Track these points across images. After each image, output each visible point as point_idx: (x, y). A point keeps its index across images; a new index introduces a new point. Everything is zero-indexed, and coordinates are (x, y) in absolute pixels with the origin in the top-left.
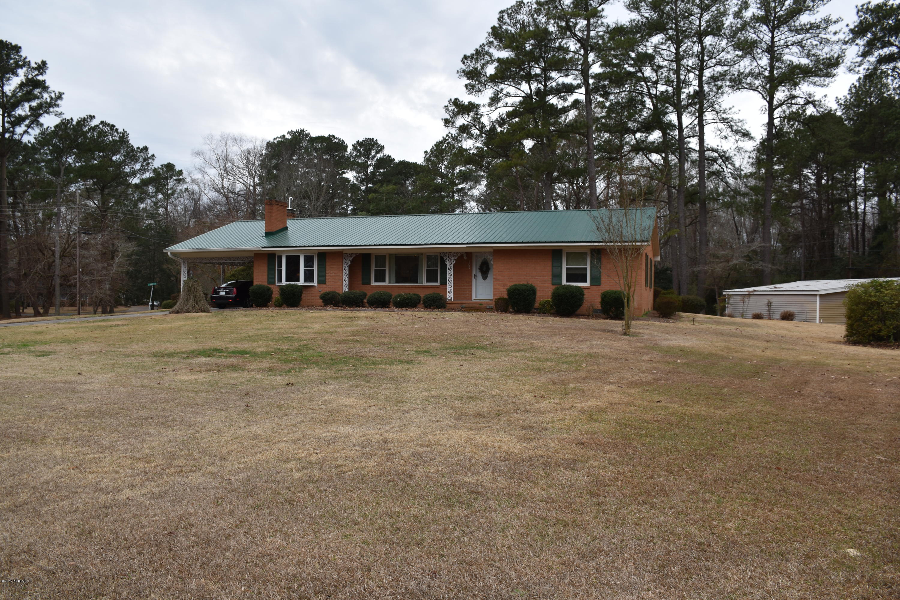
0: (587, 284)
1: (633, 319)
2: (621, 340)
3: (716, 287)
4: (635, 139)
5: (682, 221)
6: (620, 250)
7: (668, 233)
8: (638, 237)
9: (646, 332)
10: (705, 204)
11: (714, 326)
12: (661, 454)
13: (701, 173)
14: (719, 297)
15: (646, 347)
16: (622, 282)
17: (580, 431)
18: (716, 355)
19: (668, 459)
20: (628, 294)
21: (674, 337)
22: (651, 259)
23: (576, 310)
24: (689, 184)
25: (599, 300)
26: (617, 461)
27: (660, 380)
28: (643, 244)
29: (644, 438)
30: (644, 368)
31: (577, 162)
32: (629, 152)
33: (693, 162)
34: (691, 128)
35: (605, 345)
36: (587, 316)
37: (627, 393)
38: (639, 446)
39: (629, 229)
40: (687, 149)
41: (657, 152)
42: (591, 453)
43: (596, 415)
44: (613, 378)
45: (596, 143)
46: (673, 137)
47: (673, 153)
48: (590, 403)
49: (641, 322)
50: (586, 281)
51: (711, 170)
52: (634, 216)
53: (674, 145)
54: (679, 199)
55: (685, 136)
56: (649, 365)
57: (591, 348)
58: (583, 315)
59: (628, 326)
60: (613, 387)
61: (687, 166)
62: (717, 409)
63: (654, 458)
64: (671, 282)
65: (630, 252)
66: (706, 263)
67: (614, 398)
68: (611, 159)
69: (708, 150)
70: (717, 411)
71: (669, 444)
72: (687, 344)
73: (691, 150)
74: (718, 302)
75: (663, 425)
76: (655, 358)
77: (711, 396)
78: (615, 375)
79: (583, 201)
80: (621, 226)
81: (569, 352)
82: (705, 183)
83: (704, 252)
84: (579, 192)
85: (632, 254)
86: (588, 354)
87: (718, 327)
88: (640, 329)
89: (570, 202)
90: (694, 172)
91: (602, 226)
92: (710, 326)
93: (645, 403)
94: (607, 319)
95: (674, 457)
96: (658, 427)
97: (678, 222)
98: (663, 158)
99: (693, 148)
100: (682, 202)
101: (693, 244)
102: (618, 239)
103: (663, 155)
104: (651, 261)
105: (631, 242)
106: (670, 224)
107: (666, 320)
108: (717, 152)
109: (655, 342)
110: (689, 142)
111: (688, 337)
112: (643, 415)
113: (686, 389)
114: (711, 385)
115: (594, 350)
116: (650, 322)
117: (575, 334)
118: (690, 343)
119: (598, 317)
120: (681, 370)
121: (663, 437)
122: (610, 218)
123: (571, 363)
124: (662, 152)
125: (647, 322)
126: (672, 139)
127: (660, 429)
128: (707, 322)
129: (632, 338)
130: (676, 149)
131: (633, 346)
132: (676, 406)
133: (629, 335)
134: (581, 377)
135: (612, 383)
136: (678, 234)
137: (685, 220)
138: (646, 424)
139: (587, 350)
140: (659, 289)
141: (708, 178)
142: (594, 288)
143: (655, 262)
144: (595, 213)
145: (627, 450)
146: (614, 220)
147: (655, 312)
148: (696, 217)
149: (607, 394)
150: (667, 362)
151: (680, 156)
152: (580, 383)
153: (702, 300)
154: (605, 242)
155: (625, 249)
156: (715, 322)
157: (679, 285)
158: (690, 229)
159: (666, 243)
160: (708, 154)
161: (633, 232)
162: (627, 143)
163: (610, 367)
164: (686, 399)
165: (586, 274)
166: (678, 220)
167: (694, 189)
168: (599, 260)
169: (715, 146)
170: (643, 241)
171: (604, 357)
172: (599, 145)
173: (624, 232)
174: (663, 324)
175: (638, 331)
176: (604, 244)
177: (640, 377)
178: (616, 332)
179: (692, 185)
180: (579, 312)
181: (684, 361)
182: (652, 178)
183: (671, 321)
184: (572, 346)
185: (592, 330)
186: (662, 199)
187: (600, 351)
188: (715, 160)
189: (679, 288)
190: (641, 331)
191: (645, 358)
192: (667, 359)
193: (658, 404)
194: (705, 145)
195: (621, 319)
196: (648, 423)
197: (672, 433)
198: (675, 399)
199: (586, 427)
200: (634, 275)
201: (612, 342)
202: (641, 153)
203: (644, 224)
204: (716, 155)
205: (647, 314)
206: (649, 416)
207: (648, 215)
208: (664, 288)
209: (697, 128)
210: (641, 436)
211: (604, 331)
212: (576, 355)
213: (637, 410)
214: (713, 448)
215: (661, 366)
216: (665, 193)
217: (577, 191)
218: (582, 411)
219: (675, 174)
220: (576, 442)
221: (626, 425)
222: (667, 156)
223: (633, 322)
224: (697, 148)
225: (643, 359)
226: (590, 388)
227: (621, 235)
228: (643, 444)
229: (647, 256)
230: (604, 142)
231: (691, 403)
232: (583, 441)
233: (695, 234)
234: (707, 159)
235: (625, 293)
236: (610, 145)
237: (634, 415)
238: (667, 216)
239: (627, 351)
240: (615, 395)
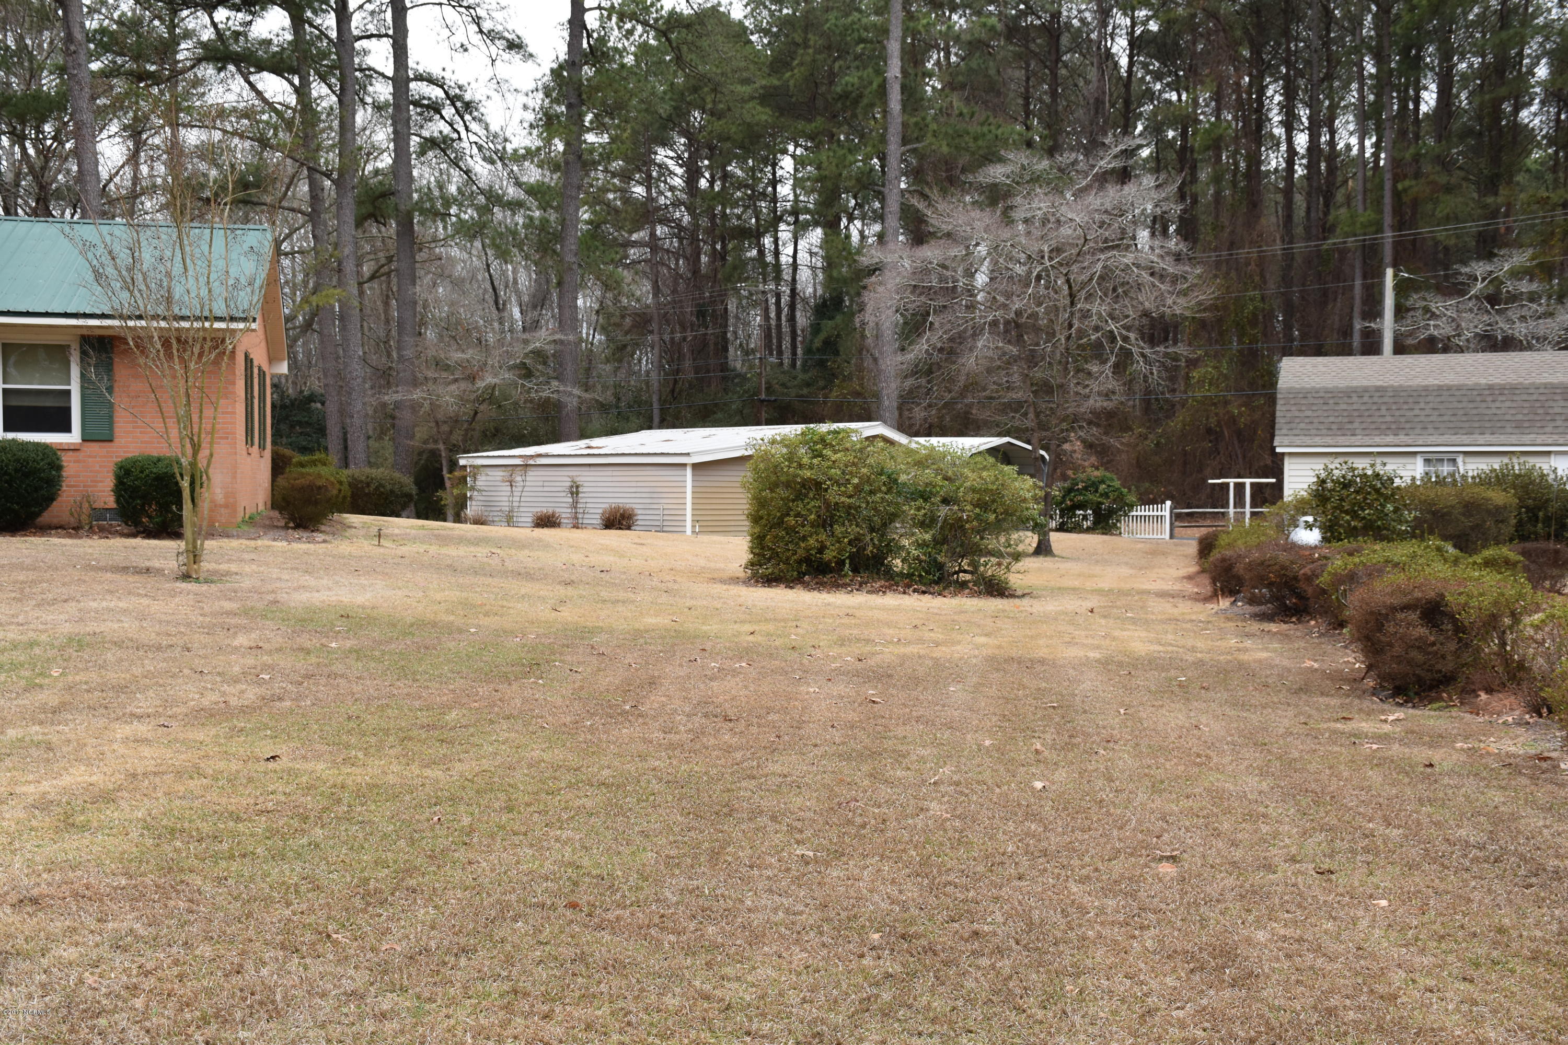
0: (74, 437)
1: (211, 535)
2: (173, 594)
3: (441, 446)
4: (214, 25)
5: (349, 267)
6: (166, 344)
7: (314, 300)
8: (219, 309)
9: (247, 569)
10: (412, 223)
11: (433, 549)
12: (268, 901)
13: (400, 138)
14: (450, 472)
15: (246, 612)
16: (174, 433)
17: (30, 863)
18: (434, 624)
19: (288, 912)
20: (193, 464)
21: (325, 582)
22: (260, 368)
23: (39, 514)
24: (369, 168)
25: (108, 483)
26: (138, 938)
27: (280, 699)
28: (234, 325)
29: (223, 864)
30: (237, 669)
31: (34, 74)
32: (198, 61)
33: (378, 107)
34: (372, 13)
35: (125, 611)
36: (73, 529)
37: (183, 742)
38: (208, 888)
39: (191, 281)
40: (361, 70)
41: (278, 72)
42: (59, 925)
43: (83, 811)
44: (144, 703)
45: (91, 24)
46: (323, 35)
47: (323, 79)
48: (66, 780)
49: (235, 543)
50: (67, 429)
51: (426, 133)
52: (205, 248)
53: (325, 55)
54: (340, 207)
55: (356, 32)
56: (250, 661)
57: (81, 620)
58: (56, 528)
59: (195, 556)
60: (142, 729)
61: (361, 117)
62: (427, 766)
63: (249, 915)
64: (322, 431)
65: (196, 350)
66: (415, 383)
67: (141, 758)
68: (142, 76)
69: (419, 78)
70: (428, 772)
71: (291, 872)
72: (360, 599)
73: (370, 73)
74: (448, 484)
75: (281, 823)
76: (268, 640)
77: (414, 733)
78: (151, 693)
79: (58, 195)
80: (168, 274)
81: (11, 636)
82: (410, 168)
83: (409, 353)
84: (44, 168)
85: (201, 355)
86: (70, 639)
87: (444, 550)
88: (230, 561)
89: (17, 196)
90: (382, 135)
91: (110, 271)
92: (421, 548)
93: (234, 766)
94: (134, 535)
95: (304, 906)
96: (267, 829)
97: (340, 271)
98: (297, 90)
99: (381, 70)
100: (349, 216)
101: (382, 334)
102: (160, 311)
103: (296, 81)
104: (262, 374)
105: (198, 319)
106: (318, 273)
107: (305, 534)
108: (442, 87)
109: (270, 597)
110: (366, 52)
111: (363, 581)
112: (224, 801)
113: (350, 718)
114: (417, 704)
115: (92, 627)
116: (259, 542)
117: (34, 582)
118: (368, 595)
119: (106, 532)
120: (338, 668)
121: (279, 856)
122: (134, 249)
123: (15, 667)
124: (294, 71)
125: (252, 543)
126: (319, 38)
127: (271, 833)
128: (414, 539)
129: (205, 587)
130: (332, 67)
131: (207, 609)
132: (321, 766)
133: (197, 580)
134: (43, 709)
135: (139, 717)
136: (339, 301)
137: (359, 265)
138: (231, 824)
139: (67, 628)
140: (287, 452)
141: (422, 153)
142: (94, 448)
143: (273, 376)
144: (88, 232)
145: (171, 903)
146: (147, 256)
147: (276, 514)
148: (390, 259)
149: (122, 750)
150: (301, 649)
151: (341, 89)
152: (41, 723)
153: (407, 482)
154: (121, 317)
155: (182, 341)
156: (437, 537)
157: (345, 440)
158: (372, 290)
159: (308, 326)
160: (417, 88)
161: (204, 292)
162: (188, 34)
163: (137, 671)
164: (347, 746)
165: (68, 410)
166: (340, 263)
167: (380, 183)
168: (108, 368)
169: (436, 72)
170: (233, 319)
171: (119, 644)
172: (103, 31)
173: (178, 291)
174: (296, 546)
175: (224, 567)
176: (116, 323)
177: (224, 694)
178: (159, 572)
179: (377, 172)
180: (46, 517)
181: (349, 644)
182: (264, 143)
183: (319, 537)
184: (21, 619)
185: (88, 568)
186: (295, 205)
187: (109, 627)
188: (435, 108)
189: (346, 448)
190: (234, 567)
191: (242, 640)
192: (304, 640)
193: (271, 765)
194: (411, 63)
195: (177, 535)
196: (238, 819)
197: (304, 841)
198: (317, 747)
199: (50, 850)
200: (208, 412)
201: (145, 601)
202: (231, 67)
203: (233, 271)
204: (437, 93)
205: (251, 521)
206: (240, 801)
207: (246, 247)
208: (304, 450)
209: (389, 15)
210: (216, 858)
211: (125, 569)
212: (32, 644)
213: (206, 788)
214: (410, 871)
215: (285, 662)
216: (304, 188)
217: (38, 164)
218: (43, 805)
219: (330, 138)
220: (13, 898)
221: (172, 831)
222: (306, 84)
223: (210, 544)
224: (390, 72)
225: (236, 643)
226: (72, 736)
227: (169, 300)
228: (220, 881)
229: (249, 361)
230: (120, 22)
231: (360, 755)
232: (35, 892)
233: (386, 304)
234: (416, 104)
235: (184, 461)
236: (139, 36)
237: (197, 803)
238: (308, 252)
239: (188, 625)
240: (146, 751)
